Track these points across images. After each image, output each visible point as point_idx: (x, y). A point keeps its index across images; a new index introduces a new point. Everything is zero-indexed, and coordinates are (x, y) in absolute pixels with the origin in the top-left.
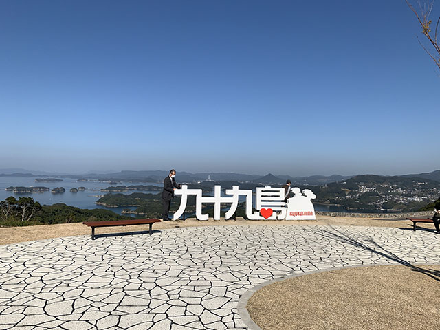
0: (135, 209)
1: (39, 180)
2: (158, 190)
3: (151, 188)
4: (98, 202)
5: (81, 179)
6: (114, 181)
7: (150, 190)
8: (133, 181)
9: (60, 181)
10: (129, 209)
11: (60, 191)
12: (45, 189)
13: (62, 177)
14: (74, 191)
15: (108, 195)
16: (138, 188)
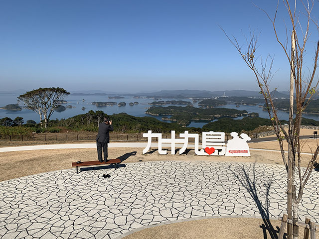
0: (170, 117)
1: (110, 98)
2: (186, 104)
3: (181, 103)
4: (146, 112)
5: (135, 96)
6: (156, 97)
7: (180, 104)
8: (169, 97)
9: (122, 98)
10: (166, 117)
11: (123, 104)
12: (114, 103)
13: (124, 95)
14: (131, 104)
15: (153, 107)
16: (173, 102)
